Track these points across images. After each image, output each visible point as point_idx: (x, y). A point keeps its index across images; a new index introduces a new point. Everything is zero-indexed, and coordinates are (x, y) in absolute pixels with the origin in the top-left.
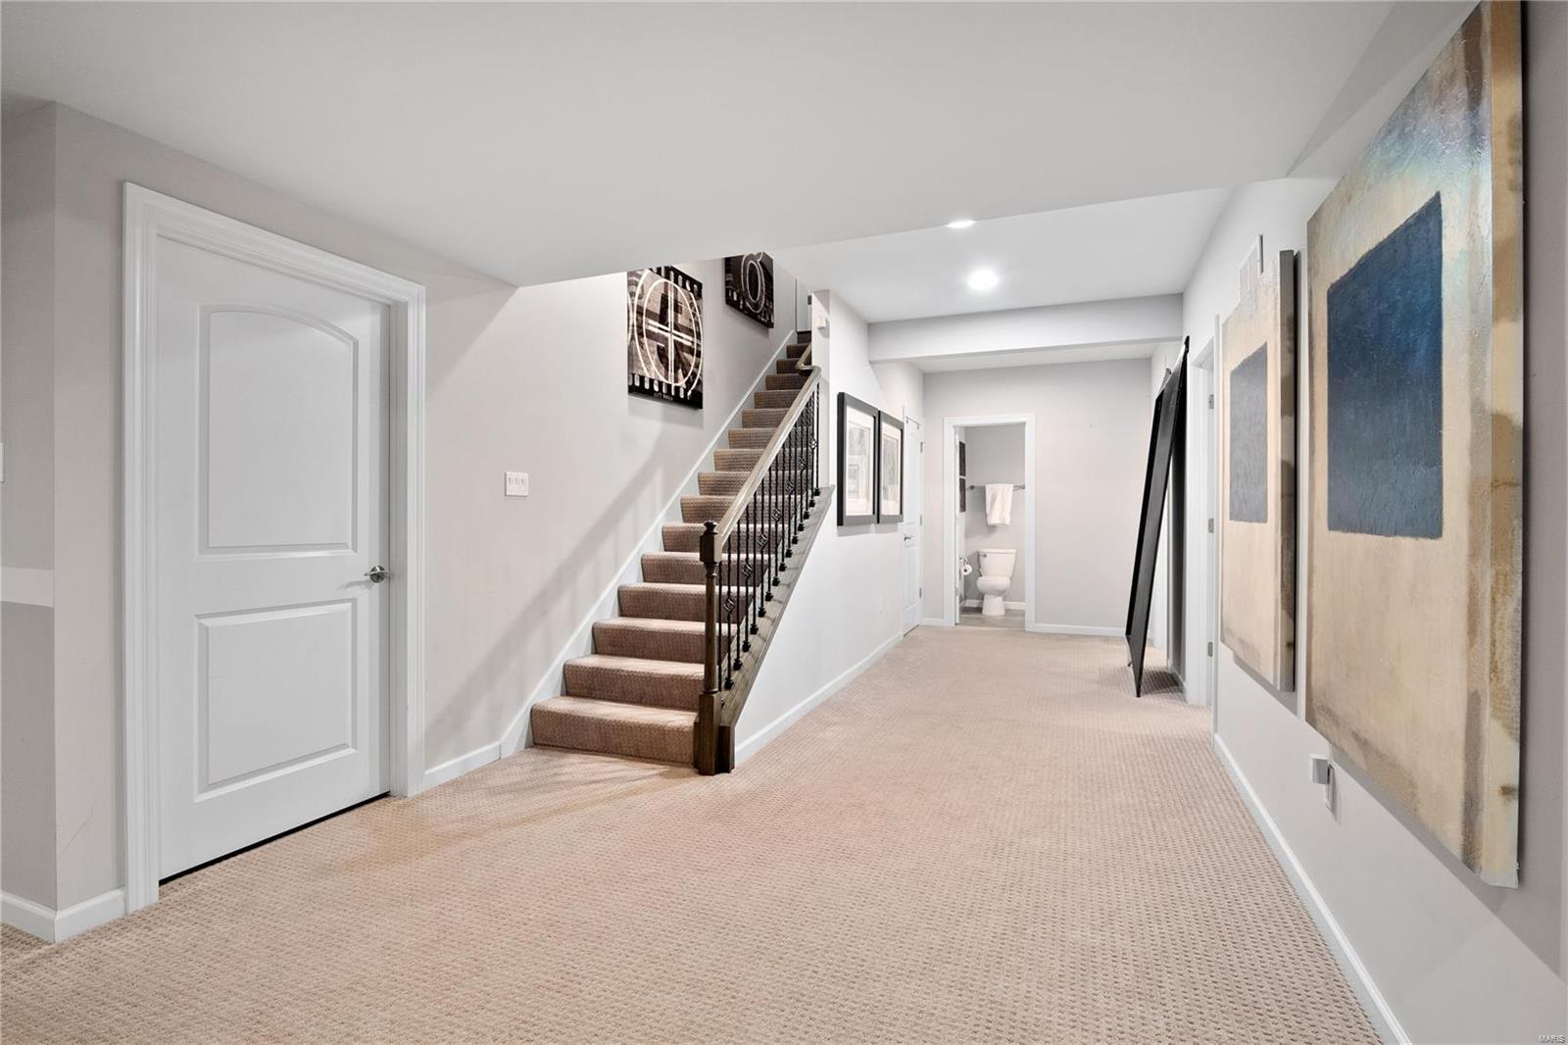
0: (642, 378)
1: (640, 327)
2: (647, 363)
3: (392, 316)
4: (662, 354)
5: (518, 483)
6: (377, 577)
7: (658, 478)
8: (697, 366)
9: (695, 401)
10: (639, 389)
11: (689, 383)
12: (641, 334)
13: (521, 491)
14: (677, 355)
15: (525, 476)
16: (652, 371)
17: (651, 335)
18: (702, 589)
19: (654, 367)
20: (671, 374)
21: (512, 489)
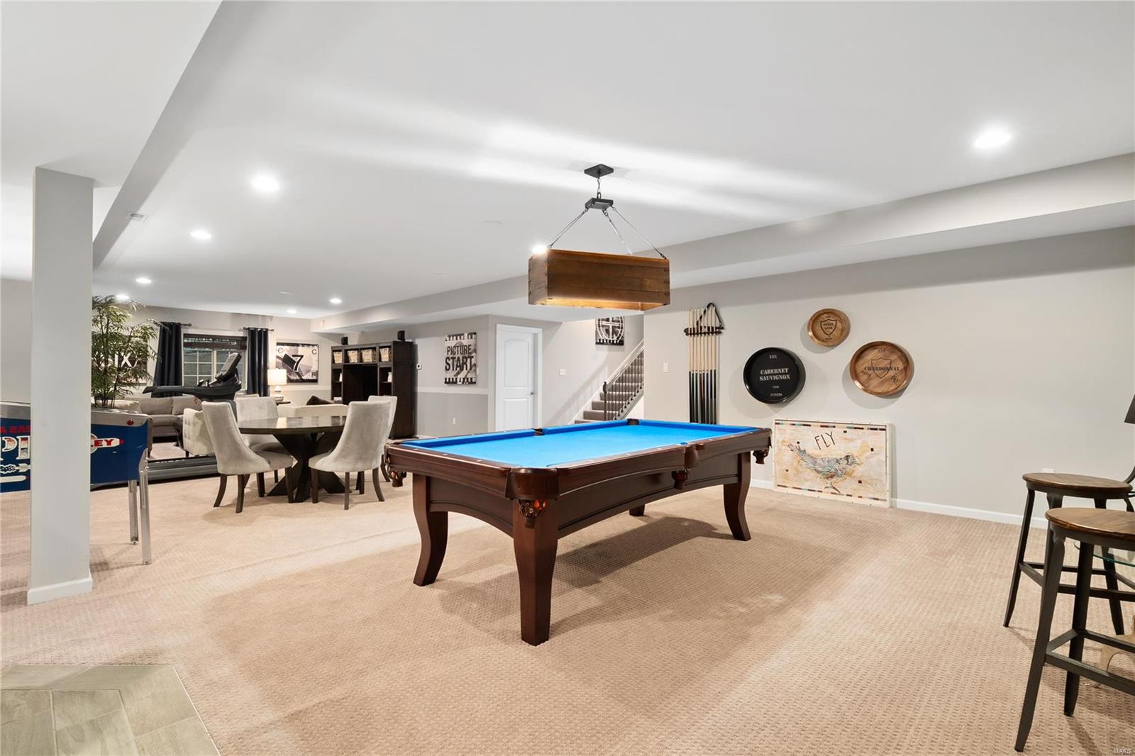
0: (600, 340)
1: (599, 324)
2: (602, 334)
3: (535, 336)
4: (607, 331)
5: (563, 372)
6: (532, 394)
7: (606, 369)
8: (621, 332)
9: (621, 343)
10: (599, 343)
11: (618, 338)
12: (599, 327)
13: (564, 374)
14: (613, 329)
15: (564, 370)
16: (604, 336)
17: (603, 326)
18: (603, 411)
19: (604, 335)
20: (611, 336)
21: (561, 374)
